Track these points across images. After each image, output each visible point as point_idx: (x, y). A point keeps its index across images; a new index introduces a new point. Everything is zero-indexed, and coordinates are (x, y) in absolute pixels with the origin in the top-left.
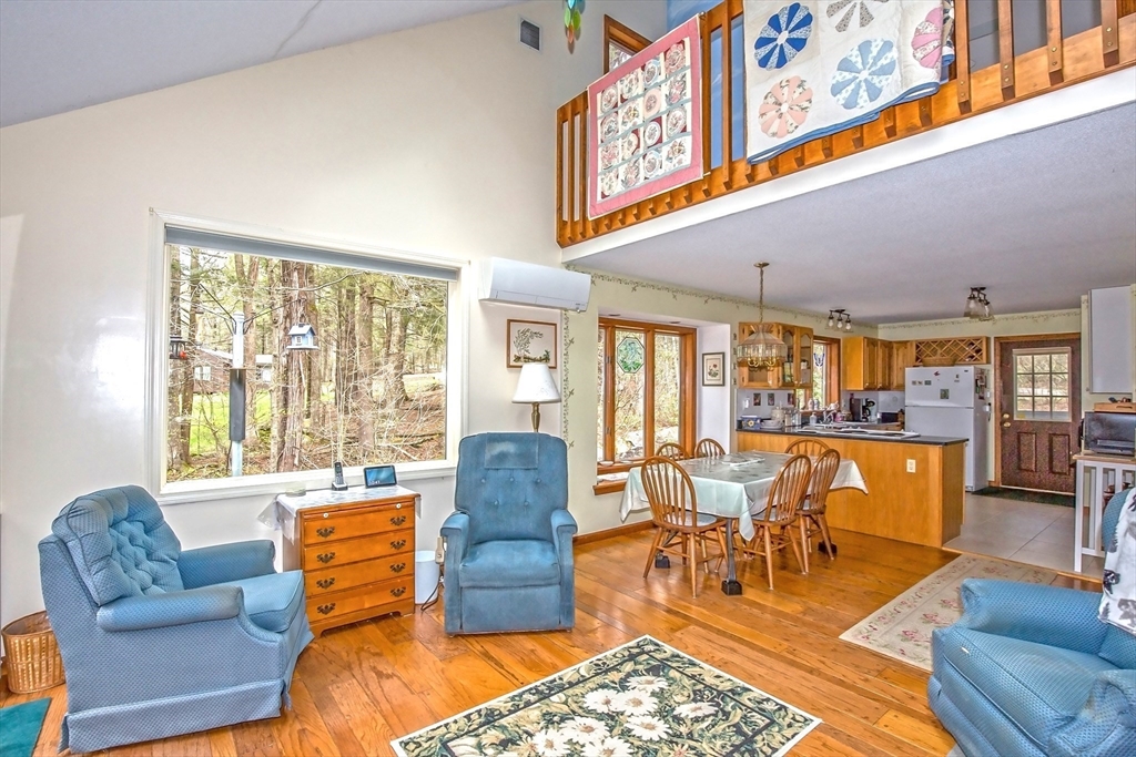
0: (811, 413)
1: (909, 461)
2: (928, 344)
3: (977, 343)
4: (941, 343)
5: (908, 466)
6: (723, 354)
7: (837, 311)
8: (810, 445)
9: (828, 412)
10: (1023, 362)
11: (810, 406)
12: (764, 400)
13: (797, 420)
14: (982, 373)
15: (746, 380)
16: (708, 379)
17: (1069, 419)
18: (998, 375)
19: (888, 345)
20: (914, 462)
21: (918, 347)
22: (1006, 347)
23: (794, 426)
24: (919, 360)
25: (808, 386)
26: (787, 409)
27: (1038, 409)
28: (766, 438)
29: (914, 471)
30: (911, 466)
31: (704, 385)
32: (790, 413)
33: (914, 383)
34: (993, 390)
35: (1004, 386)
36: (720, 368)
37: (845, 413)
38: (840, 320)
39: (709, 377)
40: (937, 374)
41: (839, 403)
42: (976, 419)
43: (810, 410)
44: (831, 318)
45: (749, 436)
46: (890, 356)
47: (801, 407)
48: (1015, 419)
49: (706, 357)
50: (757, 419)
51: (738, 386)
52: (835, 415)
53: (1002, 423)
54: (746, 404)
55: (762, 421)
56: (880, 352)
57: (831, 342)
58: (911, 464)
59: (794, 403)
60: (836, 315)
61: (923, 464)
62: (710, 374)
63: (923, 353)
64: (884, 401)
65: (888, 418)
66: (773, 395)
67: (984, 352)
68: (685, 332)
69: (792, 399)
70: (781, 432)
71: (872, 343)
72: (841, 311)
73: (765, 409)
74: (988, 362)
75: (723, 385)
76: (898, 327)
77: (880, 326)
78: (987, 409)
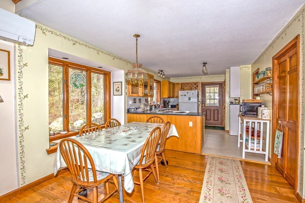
0: (153, 105)
1: (190, 122)
2: (184, 84)
3: (197, 84)
4: (187, 84)
5: (190, 124)
6: (121, 82)
7: (161, 71)
8: (156, 118)
9: (158, 105)
10: (207, 89)
11: (152, 103)
12: (137, 101)
13: (148, 108)
14: (198, 92)
15: (131, 93)
16: (115, 92)
17: (218, 105)
18: (201, 93)
19: (174, 84)
20: (192, 122)
21: (181, 85)
22: (204, 85)
23: (148, 110)
24: (182, 89)
25: (152, 96)
26: (145, 104)
27: (211, 103)
28: (138, 116)
29: (192, 126)
30: (191, 124)
31: (114, 95)
32: (146, 105)
33: (181, 95)
34: (200, 98)
36: (120, 88)
37: (162, 105)
38: (162, 74)
39: (116, 92)
40: (187, 93)
41: (160, 102)
43: (152, 104)
44: (159, 73)
45: (132, 115)
46: (174, 87)
47: (149, 103)
48: (206, 106)
49: (115, 84)
50: (135, 108)
51: (127, 95)
52: (159, 106)
54: (131, 102)
55: (136, 109)
56: (172, 86)
57: (158, 82)
58: (191, 123)
59: (147, 102)
60: (161, 72)
61: (195, 123)
62: (116, 90)
63: (183, 87)
64: (172, 101)
65: (173, 107)
66: (140, 99)
67: (199, 86)
68: (106, 73)
69: (147, 101)
70: (143, 113)
71: (170, 83)
72: (162, 71)
73: (138, 104)
74: (199, 89)
75: (122, 95)
76: (176, 79)
77: (171, 78)
78: (199, 103)
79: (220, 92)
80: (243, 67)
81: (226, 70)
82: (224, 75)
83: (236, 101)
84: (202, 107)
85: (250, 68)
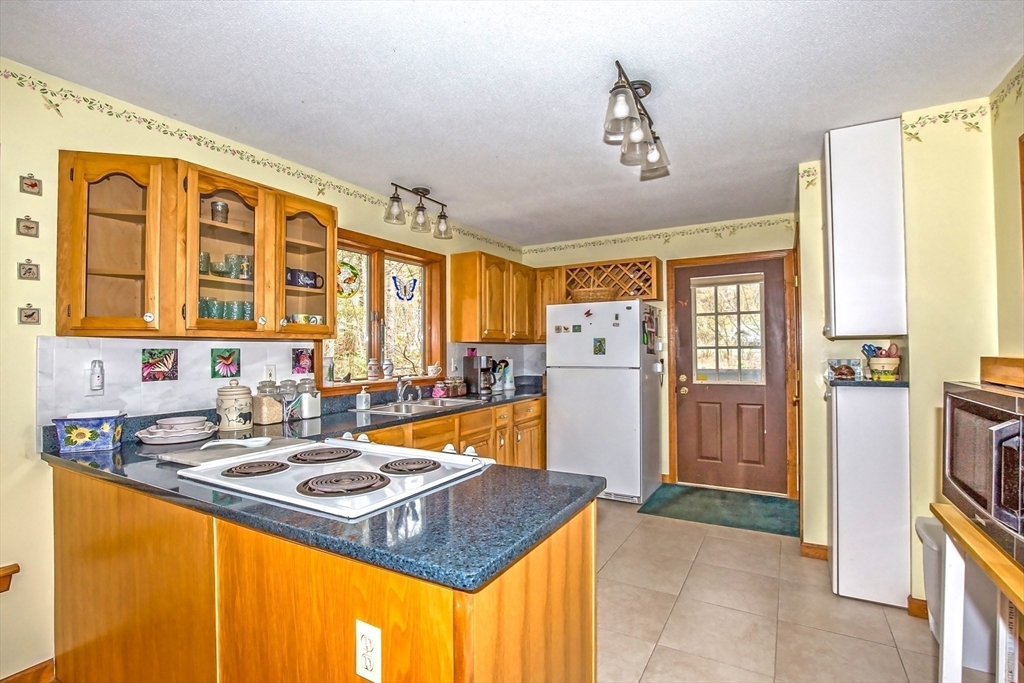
2: (581, 270)
3: (644, 268)
4: (598, 269)
10: (703, 295)
12: (195, 365)
14: (651, 313)
17: (761, 381)
18: (672, 317)
21: (568, 276)
22: (684, 273)
24: (569, 295)
27: (723, 366)
29: (375, 677)
33: (558, 328)
34: (665, 340)
35: (681, 334)
38: (420, 209)
40: (588, 314)
42: (643, 383)
46: (535, 290)
48: (695, 381)
53: (678, 389)
56: (513, 283)
57: (429, 260)
63: (576, 282)
67: (654, 281)
72: (422, 192)
74: (659, 298)
76: (548, 249)
77: (525, 249)
78: (659, 367)
79: (771, 307)
80: (922, 122)
81: (803, 167)
82: (791, 216)
83: (874, 360)
84: (676, 387)
85: (986, 122)
